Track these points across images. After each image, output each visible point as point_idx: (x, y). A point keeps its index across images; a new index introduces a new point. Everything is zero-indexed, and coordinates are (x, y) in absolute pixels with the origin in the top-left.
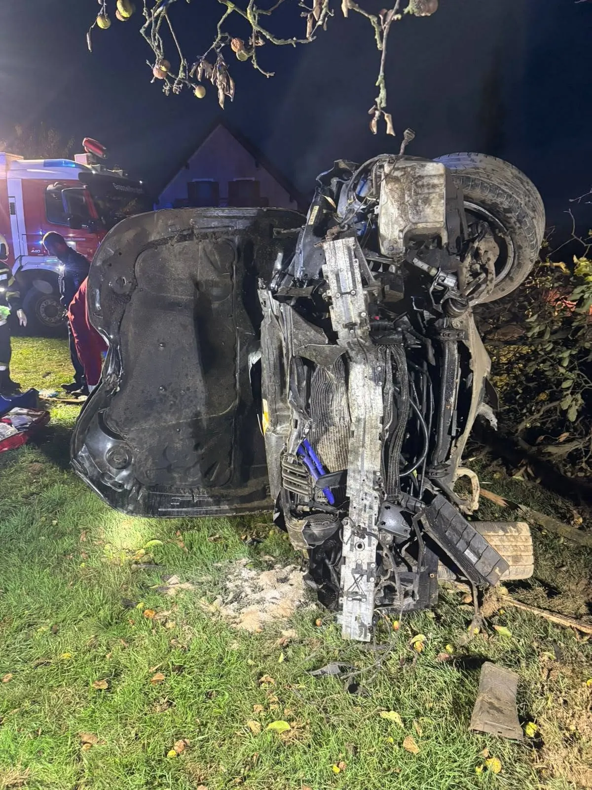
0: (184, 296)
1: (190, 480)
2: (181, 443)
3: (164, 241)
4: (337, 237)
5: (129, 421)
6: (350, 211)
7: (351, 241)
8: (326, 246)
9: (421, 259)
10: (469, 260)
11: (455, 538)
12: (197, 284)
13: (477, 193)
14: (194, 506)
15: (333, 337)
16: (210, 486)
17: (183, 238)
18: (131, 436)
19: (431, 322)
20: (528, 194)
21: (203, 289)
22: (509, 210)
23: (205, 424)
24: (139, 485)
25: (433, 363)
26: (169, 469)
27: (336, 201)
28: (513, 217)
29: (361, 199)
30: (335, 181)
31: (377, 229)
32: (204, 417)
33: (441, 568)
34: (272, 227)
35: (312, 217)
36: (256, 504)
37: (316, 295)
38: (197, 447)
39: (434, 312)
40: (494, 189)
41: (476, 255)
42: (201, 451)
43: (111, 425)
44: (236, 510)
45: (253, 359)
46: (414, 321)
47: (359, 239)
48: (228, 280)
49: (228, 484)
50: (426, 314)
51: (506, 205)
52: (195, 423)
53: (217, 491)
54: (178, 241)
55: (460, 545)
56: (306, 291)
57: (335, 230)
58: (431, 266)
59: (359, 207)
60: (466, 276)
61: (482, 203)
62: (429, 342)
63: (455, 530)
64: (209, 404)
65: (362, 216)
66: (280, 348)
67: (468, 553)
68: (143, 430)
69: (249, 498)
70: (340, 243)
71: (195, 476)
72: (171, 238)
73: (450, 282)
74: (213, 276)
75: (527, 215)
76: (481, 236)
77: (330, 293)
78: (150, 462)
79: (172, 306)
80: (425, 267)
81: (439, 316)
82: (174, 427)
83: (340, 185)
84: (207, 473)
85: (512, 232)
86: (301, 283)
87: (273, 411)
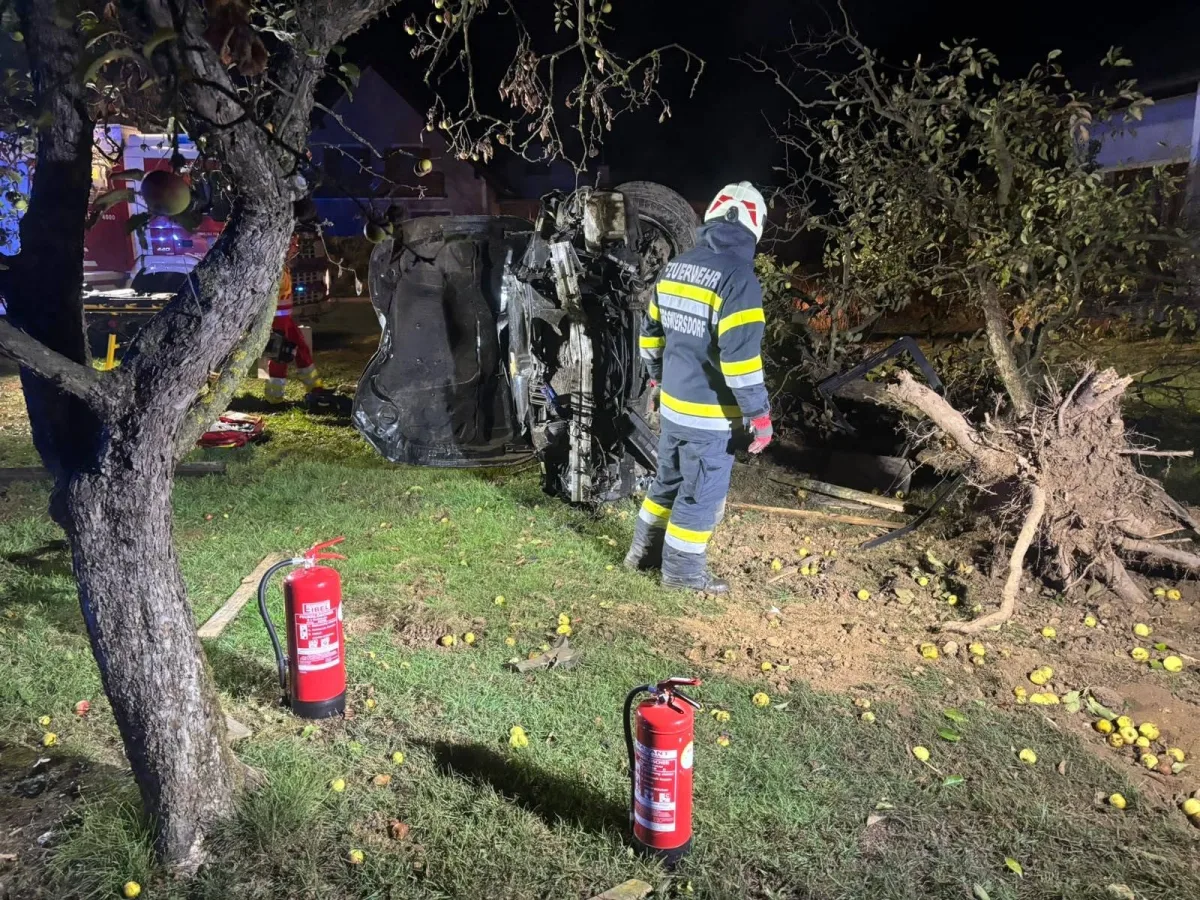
0: (435, 284)
1: (444, 436)
2: (436, 405)
3: (421, 242)
4: (557, 241)
5: (395, 386)
6: (566, 223)
7: (567, 243)
8: (551, 247)
9: (613, 255)
10: (648, 254)
11: (644, 442)
12: (445, 276)
13: (649, 210)
14: (447, 458)
15: (558, 304)
16: (460, 443)
17: (435, 239)
18: (396, 398)
19: (624, 297)
20: (684, 210)
21: (450, 279)
22: (670, 222)
23: (454, 389)
24: (404, 438)
25: (627, 326)
26: (427, 426)
27: (556, 215)
28: (674, 226)
29: (572, 215)
30: (554, 200)
31: (584, 235)
32: (453, 383)
33: (637, 466)
34: (503, 230)
35: (539, 226)
36: (497, 458)
37: (546, 278)
38: (449, 408)
39: (625, 291)
40: (659, 208)
41: (654, 252)
42: (451, 413)
43: (381, 390)
44: (481, 462)
45: (501, 327)
46: (613, 299)
47: (572, 241)
48: (470, 273)
49: (474, 441)
50: (620, 292)
51: (668, 218)
52: (447, 389)
53: (465, 446)
54: (432, 241)
55: (648, 447)
56: (540, 275)
57: (556, 235)
58: (619, 259)
59: (571, 220)
60: (646, 267)
61: (653, 216)
62: (623, 313)
63: (644, 436)
64: (457, 373)
65: (573, 226)
66: (523, 314)
67: (653, 452)
68: (406, 394)
69: (492, 453)
70: (560, 244)
71: (447, 433)
72: (426, 239)
73: (632, 269)
74: (457, 269)
75: (682, 224)
76: (656, 239)
77: (555, 275)
78: (412, 420)
79: (426, 293)
80: (616, 260)
81: (628, 293)
82: (430, 392)
83: (557, 204)
84: (457, 432)
85: (675, 236)
86: (534, 271)
87: (519, 360)
